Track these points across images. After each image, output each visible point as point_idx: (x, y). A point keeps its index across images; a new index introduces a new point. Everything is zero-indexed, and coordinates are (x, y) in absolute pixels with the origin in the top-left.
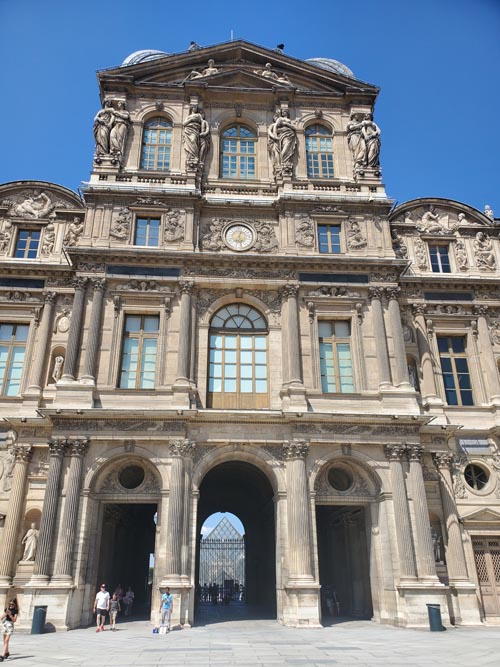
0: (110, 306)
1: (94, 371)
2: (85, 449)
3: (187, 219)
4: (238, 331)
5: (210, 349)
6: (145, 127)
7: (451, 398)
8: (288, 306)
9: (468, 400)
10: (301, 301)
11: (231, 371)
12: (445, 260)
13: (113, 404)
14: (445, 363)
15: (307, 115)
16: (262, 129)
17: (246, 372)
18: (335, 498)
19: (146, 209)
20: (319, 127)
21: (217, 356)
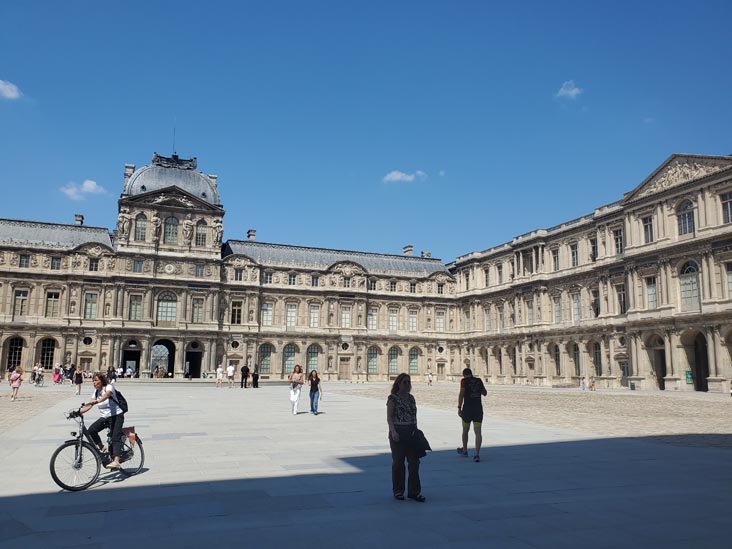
0: (126, 293)
1: (122, 315)
2: (120, 338)
3: (152, 263)
4: (168, 301)
5: (158, 306)
6: (136, 220)
7: (233, 322)
8: (184, 294)
9: (239, 322)
10: (188, 293)
11: (164, 314)
12: (241, 276)
13: (129, 325)
14: (234, 311)
15: (198, 218)
16: (181, 222)
17: (169, 314)
18: (192, 350)
19: (137, 259)
20: (202, 222)
21: (160, 309)
